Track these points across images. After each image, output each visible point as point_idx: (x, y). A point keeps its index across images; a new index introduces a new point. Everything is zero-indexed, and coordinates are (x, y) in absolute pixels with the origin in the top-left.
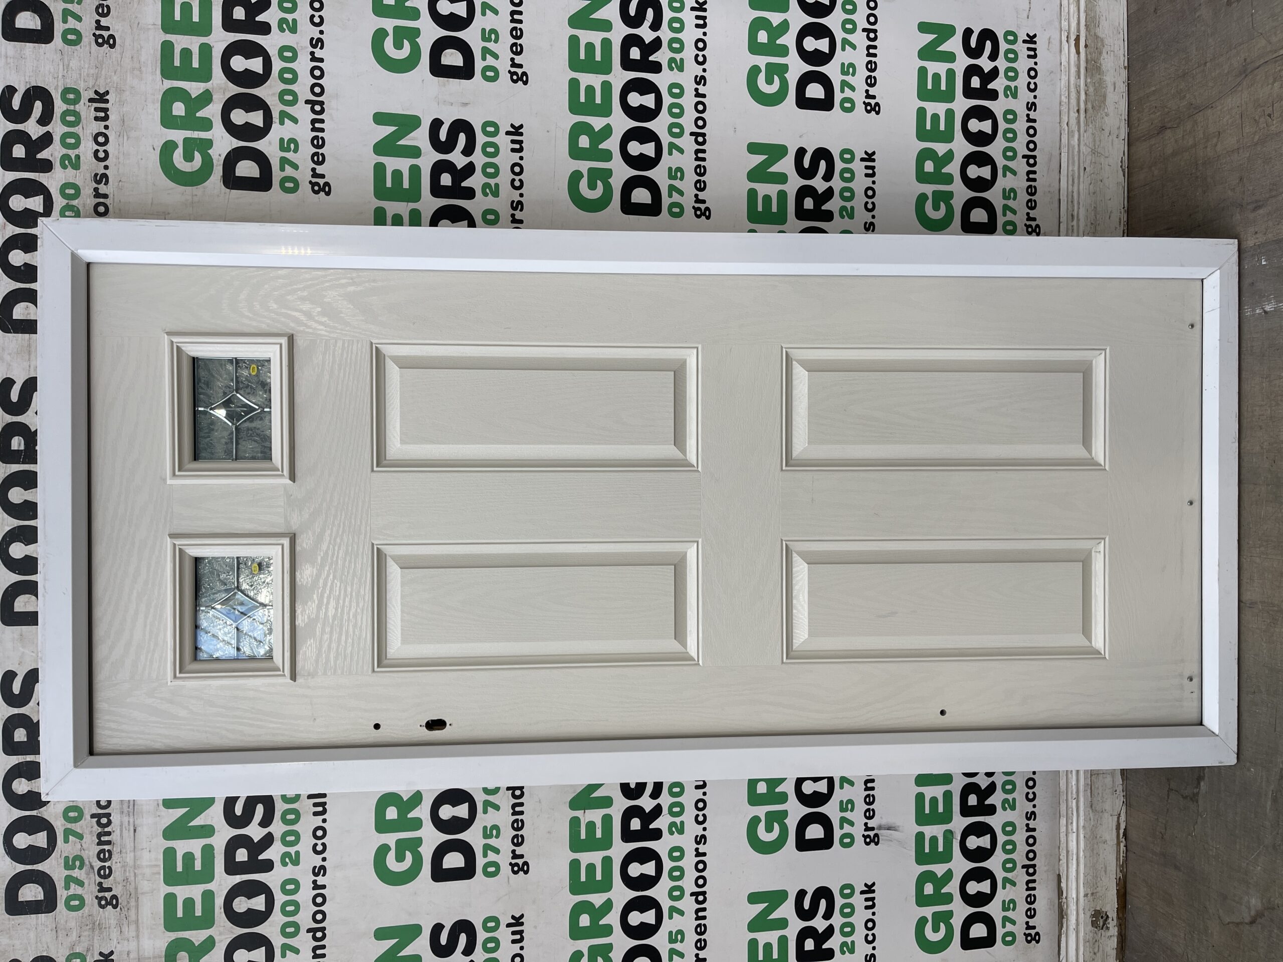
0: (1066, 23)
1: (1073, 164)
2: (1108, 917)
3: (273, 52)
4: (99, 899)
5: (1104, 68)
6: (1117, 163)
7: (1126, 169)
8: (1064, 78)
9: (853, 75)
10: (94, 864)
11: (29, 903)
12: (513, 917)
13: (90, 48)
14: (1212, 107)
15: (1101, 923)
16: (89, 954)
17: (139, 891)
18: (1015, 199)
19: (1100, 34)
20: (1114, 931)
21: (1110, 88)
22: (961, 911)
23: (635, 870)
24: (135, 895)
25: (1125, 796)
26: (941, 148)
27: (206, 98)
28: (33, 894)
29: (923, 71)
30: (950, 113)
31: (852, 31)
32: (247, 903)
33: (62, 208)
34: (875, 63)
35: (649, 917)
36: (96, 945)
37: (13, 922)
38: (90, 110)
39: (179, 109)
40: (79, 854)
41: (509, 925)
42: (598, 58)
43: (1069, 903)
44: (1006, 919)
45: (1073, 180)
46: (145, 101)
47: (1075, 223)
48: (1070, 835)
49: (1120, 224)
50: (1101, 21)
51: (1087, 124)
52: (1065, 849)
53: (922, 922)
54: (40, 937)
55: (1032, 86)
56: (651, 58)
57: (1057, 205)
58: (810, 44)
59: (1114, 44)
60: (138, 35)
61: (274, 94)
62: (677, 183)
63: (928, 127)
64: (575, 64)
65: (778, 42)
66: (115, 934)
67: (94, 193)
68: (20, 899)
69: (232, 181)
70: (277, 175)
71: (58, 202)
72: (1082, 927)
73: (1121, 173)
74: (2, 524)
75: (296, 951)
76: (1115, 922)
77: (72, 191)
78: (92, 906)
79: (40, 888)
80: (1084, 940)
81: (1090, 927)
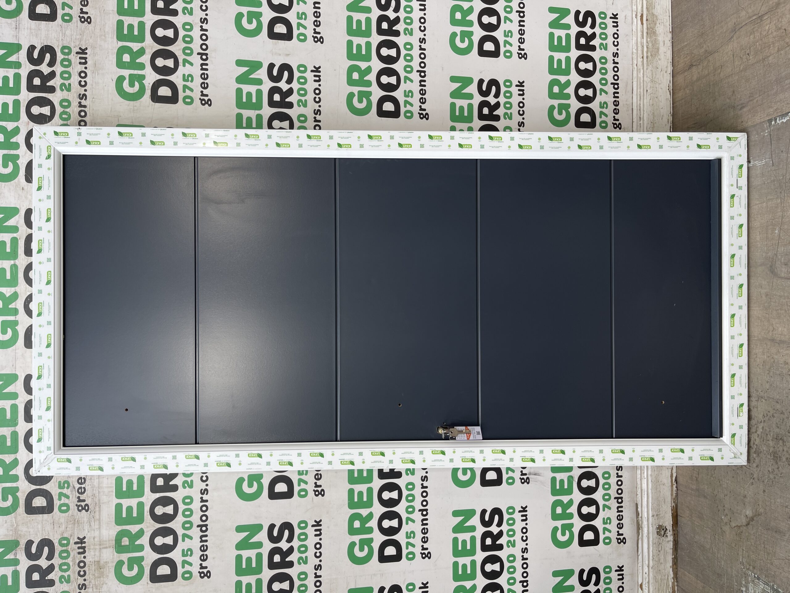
0: (635, 7)
1: (640, 88)
2: (666, 529)
3: (179, 26)
4: (78, 506)
5: (657, 32)
6: (666, 87)
7: (672, 91)
8: (635, 39)
9: (511, 37)
10: (75, 486)
11: (38, 507)
12: (315, 521)
13: (77, 24)
14: (718, 52)
15: (663, 532)
16: (72, 538)
17: (101, 502)
18: (606, 108)
19: (655, 13)
20: (670, 538)
21: (661, 44)
22: (578, 524)
23: (386, 495)
24: (98, 504)
26: (563, 79)
27: (142, 52)
28: (41, 502)
29: (551, 35)
30: (568, 59)
31: (510, 12)
32: (163, 510)
33: (60, 113)
34: (524, 30)
35: (395, 523)
36: (76, 533)
37: (29, 519)
38: (77, 59)
39: (126, 58)
40: (67, 480)
41: (313, 526)
42: (364, 28)
43: (643, 520)
44: (605, 529)
45: (640, 97)
46: (108, 53)
47: (641, 122)
48: (643, 480)
49: (668, 123)
50: (655, 6)
51: (648, 65)
52: (640, 488)
53: (555, 529)
54: (44, 528)
55: (616, 43)
56: (394, 28)
57: (631, 112)
58: (486, 19)
59: (664, 19)
60: (104, 16)
61: (180, 49)
62: (409, 99)
63: (555, 67)
64: (350, 32)
65: (467, 18)
66: (86, 527)
67: (79, 105)
68: (33, 505)
69: (156, 98)
70: (181, 95)
71: (59, 110)
72: (651, 535)
73: (669, 93)
74: (26, 291)
75: (191, 538)
76: (671, 533)
77: (66, 104)
78: (74, 510)
79: (45, 500)
80: (652, 543)
81: (656, 535)
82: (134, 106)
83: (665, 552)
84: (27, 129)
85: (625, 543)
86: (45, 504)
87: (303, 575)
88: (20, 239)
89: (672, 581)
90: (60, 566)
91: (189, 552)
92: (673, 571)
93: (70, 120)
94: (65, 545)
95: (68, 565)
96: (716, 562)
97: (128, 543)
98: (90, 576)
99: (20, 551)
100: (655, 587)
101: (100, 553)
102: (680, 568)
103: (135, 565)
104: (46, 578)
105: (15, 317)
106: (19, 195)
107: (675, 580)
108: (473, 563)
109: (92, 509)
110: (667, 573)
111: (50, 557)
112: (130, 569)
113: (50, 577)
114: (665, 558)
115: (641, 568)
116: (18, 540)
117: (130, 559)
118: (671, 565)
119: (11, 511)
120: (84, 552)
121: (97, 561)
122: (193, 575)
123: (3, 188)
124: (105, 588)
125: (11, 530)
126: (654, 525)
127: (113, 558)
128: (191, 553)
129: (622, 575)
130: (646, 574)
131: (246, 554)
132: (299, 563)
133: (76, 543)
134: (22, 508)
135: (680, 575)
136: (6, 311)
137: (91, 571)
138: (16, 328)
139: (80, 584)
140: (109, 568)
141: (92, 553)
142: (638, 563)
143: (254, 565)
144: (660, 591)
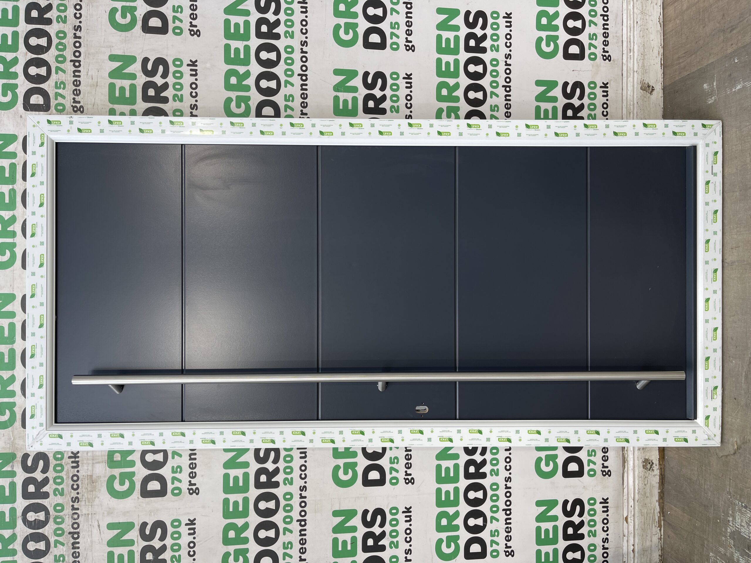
1: (630, 20)
2: (653, 463)
6: (656, 19)
7: (662, 23)
15: (649, 466)
16: (66, 452)
18: (596, 40)
20: (657, 472)
22: (562, 455)
26: (551, 10)
43: (629, 455)
44: (590, 461)
45: (630, 29)
47: (632, 54)
49: (659, 55)
53: (539, 460)
57: (621, 44)
62: (395, 31)
69: (147, 29)
70: (171, 26)
71: (55, 41)
72: (636, 469)
73: (659, 25)
74: (23, 214)
75: (180, 456)
76: (658, 467)
77: (62, 35)
80: (638, 476)
81: (642, 468)
82: (126, 37)
83: (651, 486)
84: (25, 60)
85: (610, 476)
87: (289, 496)
88: (18, 164)
89: (659, 515)
90: (55, 479)
91: (179, 469)
92: (659, 505)
93: (65, 50)
94: (60, 459)
95: (62, 478)
96: (703, 493)
97: (119, 459)
98: (83, 489)
99: (16, 464)
100: (640, 521)
101: (93, 467)
102: (667, 502)
103: (126, 480)
104: (41, 491)
105: (13, 239)
106: (17, 122)
107: (662, 515)
108: (456, 490)
110: (653, 507)
111: (45, 470)
112: (122, 483)
113: (45, 489)
114: (651, 491)
115: (626, 501)
116: (15, 452)
117: (121, 474)
118: (657, 499)
119: (8, 424)
120: (78, 466)
121: (90, 475)
122: (182, 491)
123: (2, 116)
124: (97, 501)
125: (8, 443)
126: (640, 458)
127: (105, 473)
128: (180, 470)
129: (607, 507)
130: (631, 507)
131: (233, 473)
132: (285, 484)
133: (70, 457)
134: (19, 422)
135: (667, 509)
136: (5, 233)
137: (84, 485)
138: (14, 249)
139: (73, 498)
140: (102, 482)
141: (85, 467)
142: (623, 497)
143: (241, 484)
144: (646, 525)
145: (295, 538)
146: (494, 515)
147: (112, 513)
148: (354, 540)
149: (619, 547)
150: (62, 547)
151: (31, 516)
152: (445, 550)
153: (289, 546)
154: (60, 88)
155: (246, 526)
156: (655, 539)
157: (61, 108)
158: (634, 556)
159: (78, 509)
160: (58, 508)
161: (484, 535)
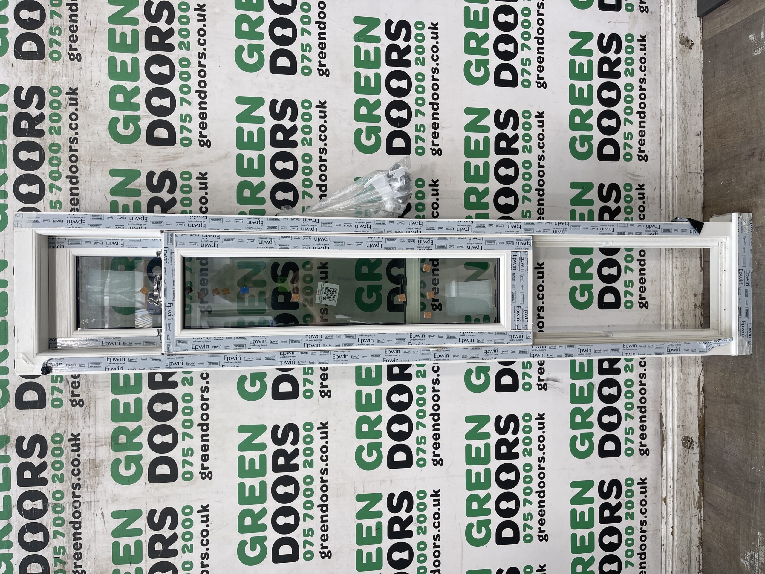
2: (693, 441)
4: (72, 401)
10: (69, 380)
11: (29, 402)
12: (321, 424)
15: (688, 444)
16: (65, 435)
17: (97, 397)
20: (697, 450)
22: (598, 433)
23: (396, 398)
24: (94, 399)
25: (703, 366)
28: (32, 397)
32: (162, 407)
35: (405, 427)
36: (70, 429)
37: (20, 413)
40: (60, 374)
41: (319, 428)
43: (668, 431)
48: (668, 389)
52: (665, 397)
53: (574, 439)
54: (36, 423)
66: (81, 423)
68: (24, 399)
72: (676, 447)
74: (15, 172)
75: (191, 437)
76: (698, 445)
78: (68, 405)
79: (36, 393)
80: (677, 454)
81: (681, 447)
83: (690, 465)
85: (648, 455)
86: (36, 399)
87: (309, 479)
88: (8, 117)
89: (699, 495)
90: (53, 464)
91: (190, 452)
92: (699, 485)
94: (58, 442)
95: (61, 463)
96: (749, 470)
97: (125, 441)
98: (85, 475)
99: (10, 447)
100: (680, 502)
101: (96, 451)
102: (707, 481)
103: (133, 464)
104: (39, 477)
105: (4, 200)
106: (8, 71)
107: (702, 495)
108: (487, 471)
109: (87, 404)
110: (693, 487)
111: (42, 454)
112: (128, 468)
113: (42, 475)
114: (691, 470)
115: (665, 481)
116: (9, 435)
117: (127, 458)
118: (697, 478)
120: (79, 450)
121: (92, 459)
122: (194, 476)
124: (100, 488)
127: (109, 457)
129: (645, 488)
130: (670, 487)
131: (249, 455)
132: (305, 467)
133: (69, 440)
134: (13, 402)
135: (707, 489)
137: (85, 470)
138: (6, 211)
139: (74, 484)
140: (106, 466)
141: (87, 450)
142: (662, 476)
143: (257, 467)
144: (686, 506)
145: (316, 524)
146: (527, 497)
147: (117, 500)
148: (379, 526)
149: (658, 530)
150: (62, 538)
151: (28, 505)
152: (476, 535)
153: (310, 533)
154: (55, 34)
155: (263, 512)
156: (695, 521)
157: (57, 56)
158: (673, 539)
159: (79, 496)
160: (57, 496)
161: (517, 519)
